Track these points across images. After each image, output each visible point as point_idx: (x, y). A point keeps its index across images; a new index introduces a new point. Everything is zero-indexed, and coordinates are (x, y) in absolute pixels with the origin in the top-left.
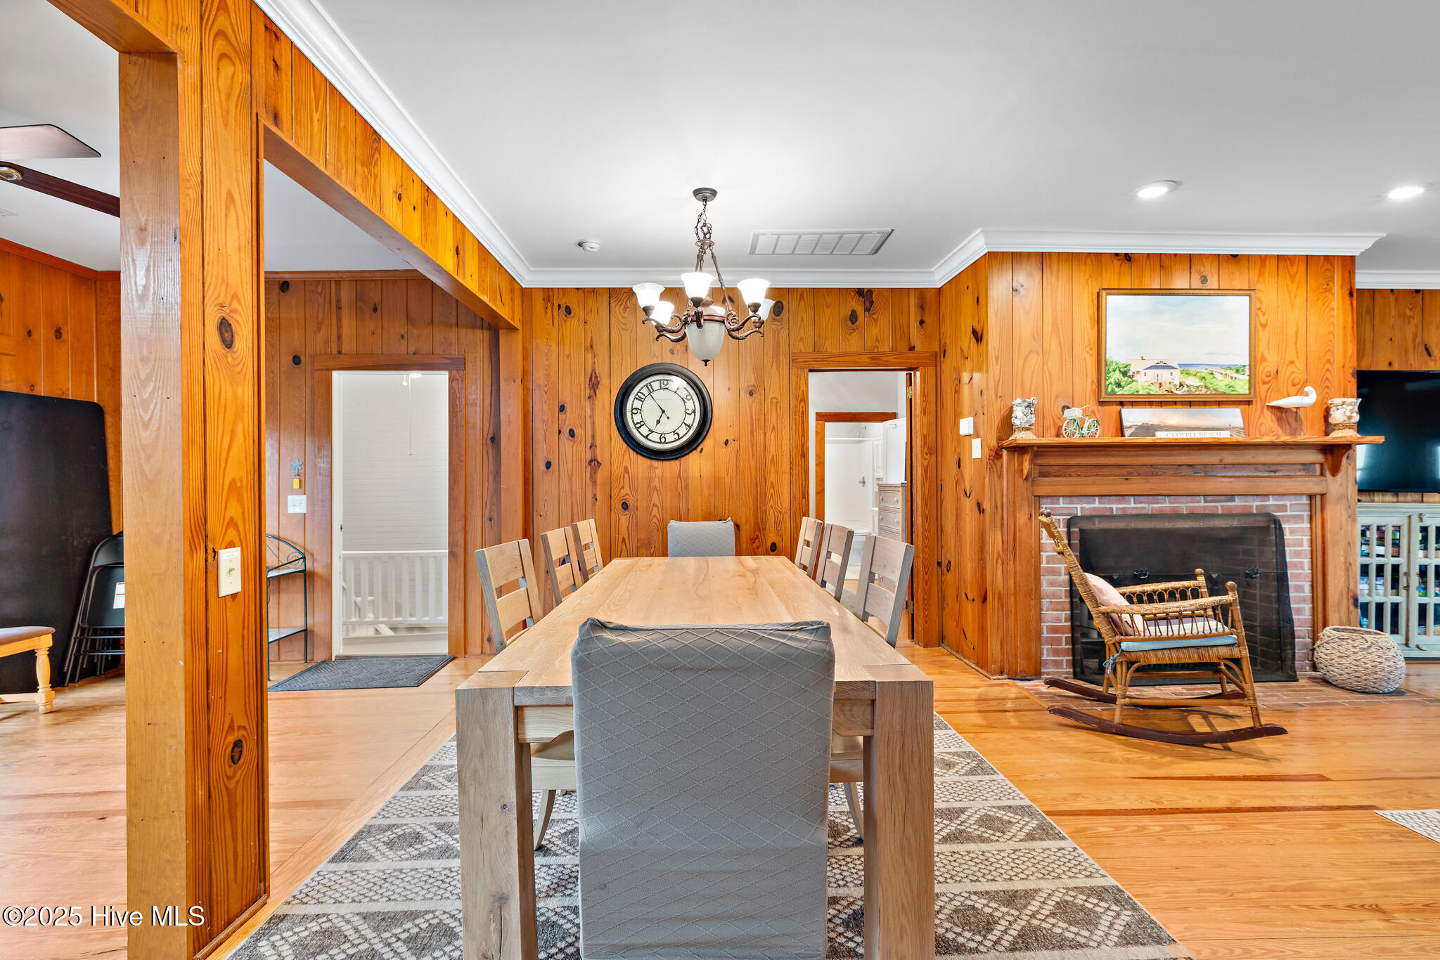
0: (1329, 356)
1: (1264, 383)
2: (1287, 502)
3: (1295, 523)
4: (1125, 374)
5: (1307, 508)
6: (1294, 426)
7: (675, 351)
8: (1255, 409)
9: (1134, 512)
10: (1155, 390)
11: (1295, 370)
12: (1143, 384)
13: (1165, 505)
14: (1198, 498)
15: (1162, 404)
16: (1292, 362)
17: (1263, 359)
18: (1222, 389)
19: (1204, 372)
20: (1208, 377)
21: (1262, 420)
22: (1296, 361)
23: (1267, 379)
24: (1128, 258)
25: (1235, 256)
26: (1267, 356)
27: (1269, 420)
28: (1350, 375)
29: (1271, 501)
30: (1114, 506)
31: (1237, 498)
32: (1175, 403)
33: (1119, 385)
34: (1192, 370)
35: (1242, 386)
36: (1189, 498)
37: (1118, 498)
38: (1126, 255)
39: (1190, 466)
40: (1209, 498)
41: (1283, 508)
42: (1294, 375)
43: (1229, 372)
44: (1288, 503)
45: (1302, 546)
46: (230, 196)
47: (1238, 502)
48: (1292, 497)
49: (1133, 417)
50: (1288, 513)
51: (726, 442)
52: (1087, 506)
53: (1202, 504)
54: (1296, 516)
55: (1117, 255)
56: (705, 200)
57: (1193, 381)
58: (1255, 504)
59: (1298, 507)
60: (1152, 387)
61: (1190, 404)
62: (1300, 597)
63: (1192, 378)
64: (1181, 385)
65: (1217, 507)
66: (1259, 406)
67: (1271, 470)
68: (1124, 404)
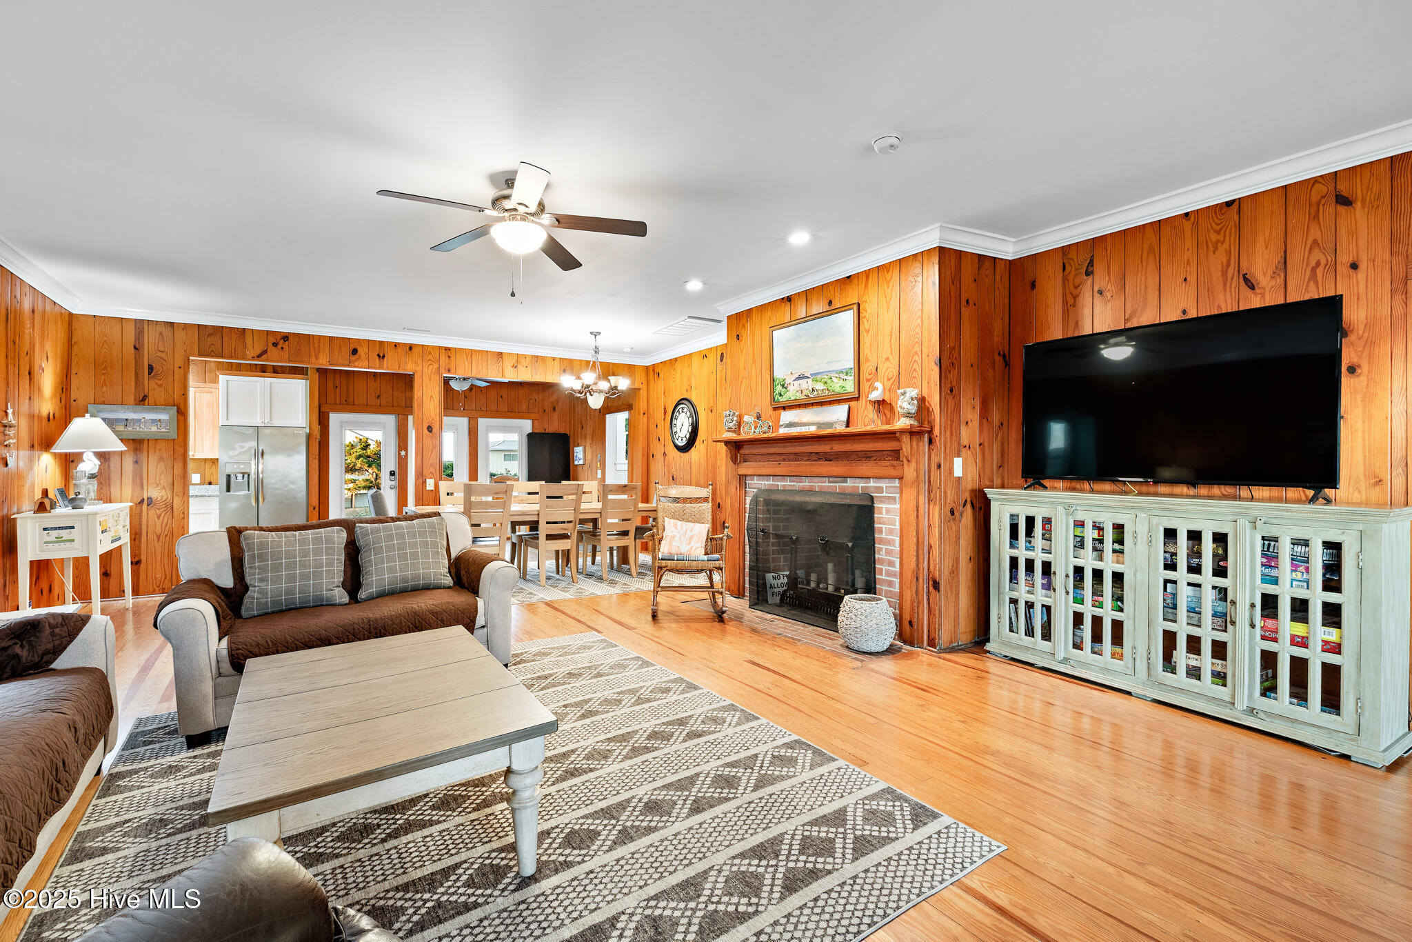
0: (917, 348)
1: (868, 380)
2: (884, 484)
3: (889, 503)
4: (783, 386)
5: (898, 490)
6: (888, 417)
7: (687, 390)
8: (862, 402)
9: (789, 488)
10: (799, 396)
11: (890, 366)
12: (793, 392)
14: (824, 479)
15: (805, 406)
16: (887, 359)
17: (867, 360)
18: (838, 390)
19: (826, 378)
20: (829, 381)
21: (866, 413)
22: (891, 357)
23: (869, 377)
24: (789, 299)
25: (848, 277)
26: (870, 358)
27: (871, 413)
28: (933, 363)
29: (871, 484)
30: (779, 483)
31: (848, 479)
32: (812, 404)
33: (781, 395)
34: (819, 377)
35: (850, 386)
36: (819, 479)
37: (781, 477)
38: (788, 297)
39: (816, 453)
40: (831, 479)
41: (880, 490)
42: (890, 370)
43: (841, 376)
44: (884, 486)
45: (895, 525)
46: (432, 396)
47: (850, 483)
48: (887, 480)
49: (787, 416)
50: (884, 494)
51: (703, 441)
52: (767, 483)
53: (827, 484)
54: (889, 498)
55: (783, 299)
56: (595, 336)
57: (820, 386)
58: (860, 485)
59: (891, 490)
60: (798, 394)
61: (821, 404)
62: (892, 571)
63: (819, 384)
64: (813, 390)
65: (836, 487)
66: (864, 401)
67: (867, 456)
68: (784, 408)
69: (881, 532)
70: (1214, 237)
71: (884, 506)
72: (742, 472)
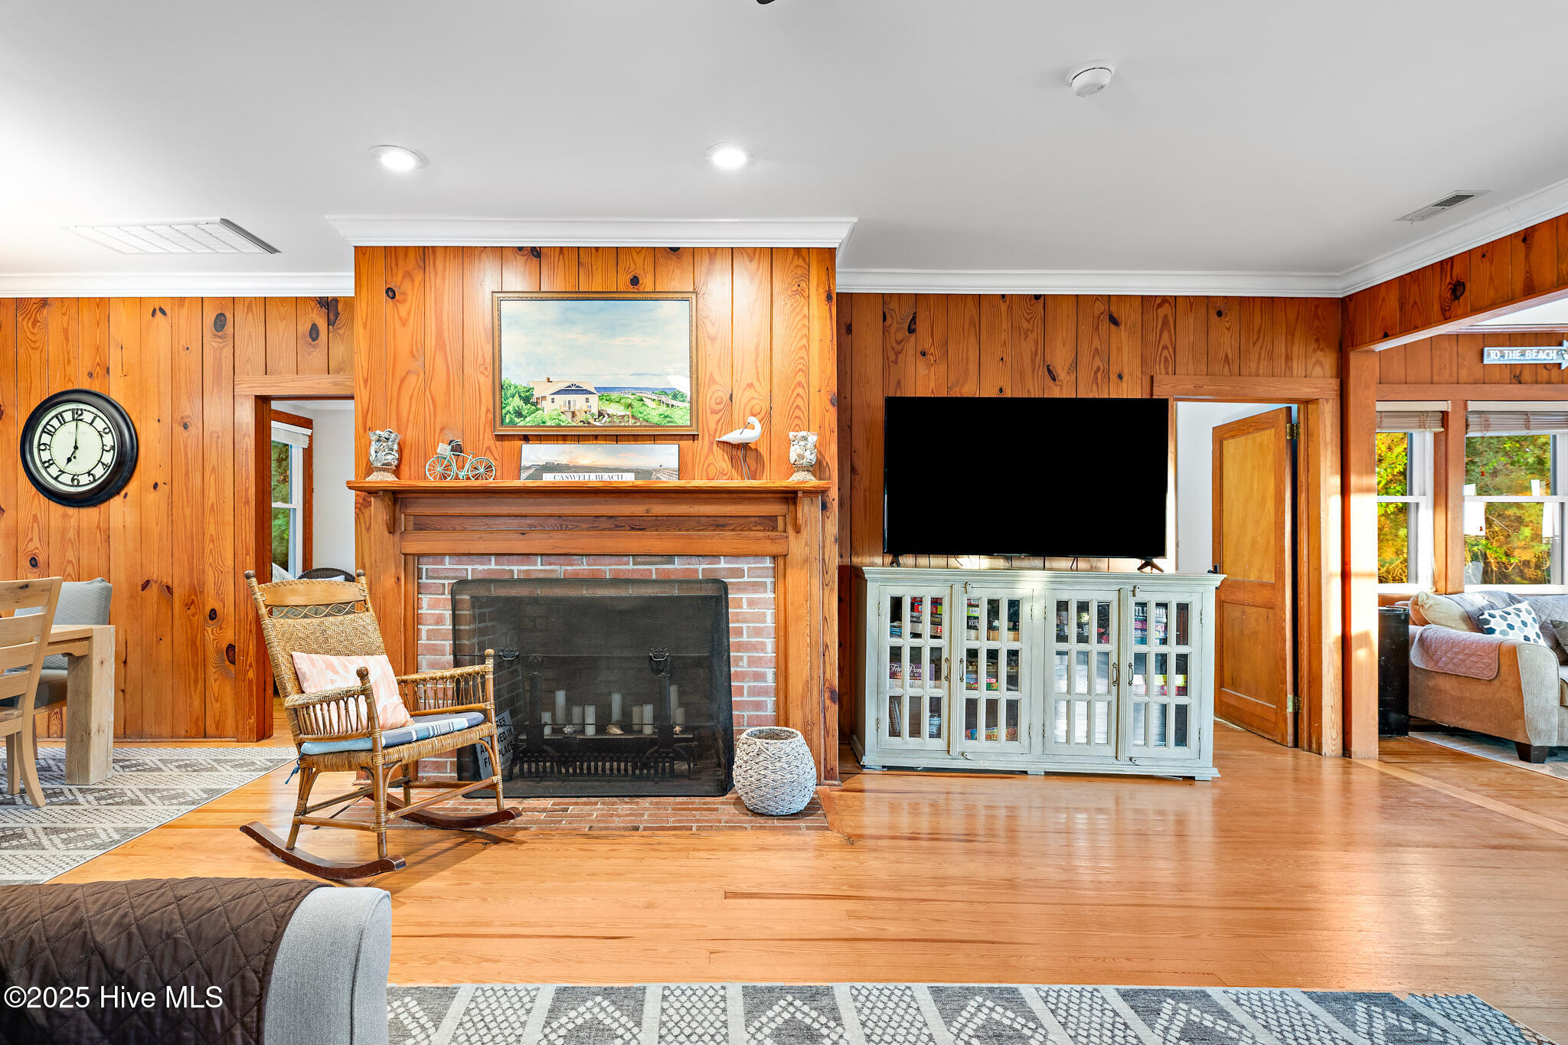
0: (800, 377)
1: (714, 412)
2: (744, 565)
3: (755, 592)
4: (526, 400)
5: (771, 572)
6: (753, 468)
7: (95, 375)
8: (702, 444)
9: (541, 576)
10: (566, 419)
11: (757, 396)
12: (551, 412)
13: (583, 567)
14: (625, 559)
15: (579, 438)
16: (751, 385)
17: (713, 381)
18: (655, 420)
19: (630, 398)
20: (636, 404)
21: (710, 459)
22: (756, 384)
23: (718, 408)
24: (536, 253)
25: (674, 250)
26: (718, 379)
27: (721, 460)
28: (828, 402)
29: (723, 564)
30: (515, 568)
31: (676, 559)
32: (596, 437)
33: (519, 414)
34: (614, 395)
35: (681, 416)
36: (614, 559)
37: (521, 557)
38: (533, 249)
39: (610, 517)
40: (639, 559)
41: (739, 573)
42: (753, 402)
43: (663, 398)
44: (746, 567)
45: (765, 622)
47: (678, 565)
48: (751, 559)
49: (534, 454)
50: (746, 579)
51: (156, 486)
52: (480, 567)
53: (631, 566)
54: (754, 584)
55: (520, 249)
57: (615, 409)
58: (701, 568)
59: (758, 572)
60: (563, 417)
61: (617, 438)
62: (761, 687)
63: (613, 405)
64: (600, 414)
65: (650, 571)
66: (706, 442)
67: (718, 524)
68: (526, 438)
69: (740, 632)
70: (1025, 325)
71: (744, 596)
72: (412, 547)
